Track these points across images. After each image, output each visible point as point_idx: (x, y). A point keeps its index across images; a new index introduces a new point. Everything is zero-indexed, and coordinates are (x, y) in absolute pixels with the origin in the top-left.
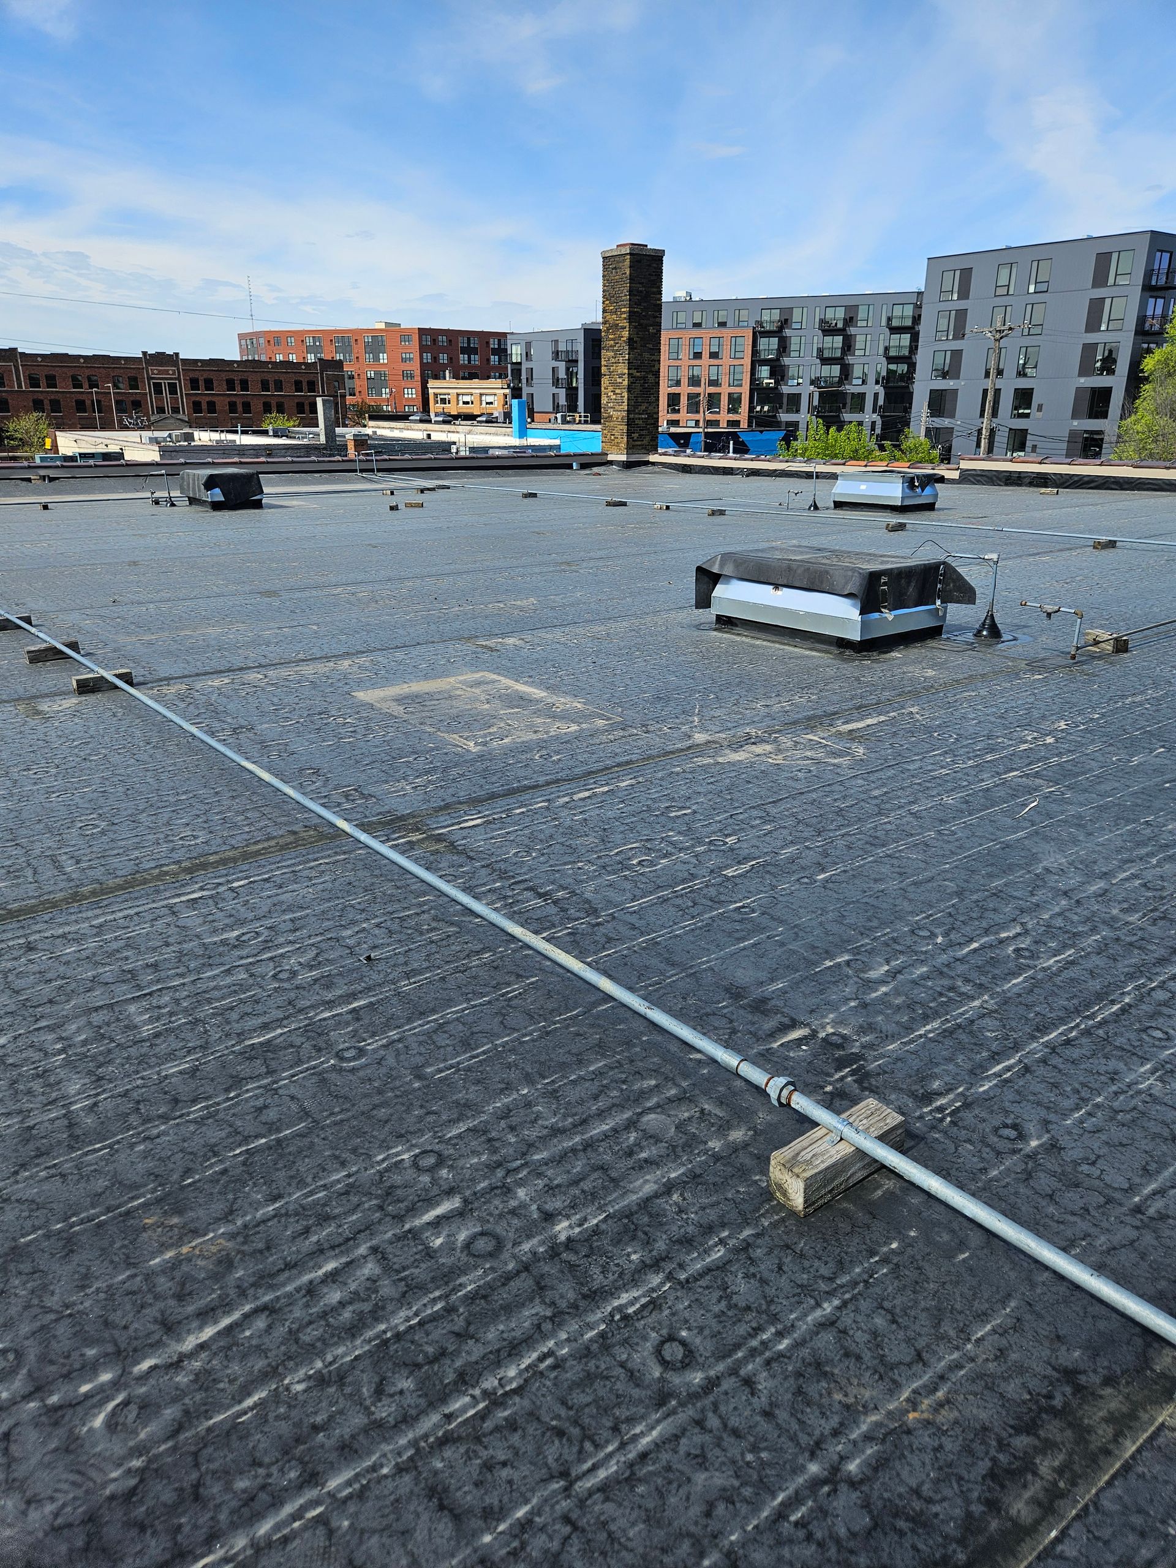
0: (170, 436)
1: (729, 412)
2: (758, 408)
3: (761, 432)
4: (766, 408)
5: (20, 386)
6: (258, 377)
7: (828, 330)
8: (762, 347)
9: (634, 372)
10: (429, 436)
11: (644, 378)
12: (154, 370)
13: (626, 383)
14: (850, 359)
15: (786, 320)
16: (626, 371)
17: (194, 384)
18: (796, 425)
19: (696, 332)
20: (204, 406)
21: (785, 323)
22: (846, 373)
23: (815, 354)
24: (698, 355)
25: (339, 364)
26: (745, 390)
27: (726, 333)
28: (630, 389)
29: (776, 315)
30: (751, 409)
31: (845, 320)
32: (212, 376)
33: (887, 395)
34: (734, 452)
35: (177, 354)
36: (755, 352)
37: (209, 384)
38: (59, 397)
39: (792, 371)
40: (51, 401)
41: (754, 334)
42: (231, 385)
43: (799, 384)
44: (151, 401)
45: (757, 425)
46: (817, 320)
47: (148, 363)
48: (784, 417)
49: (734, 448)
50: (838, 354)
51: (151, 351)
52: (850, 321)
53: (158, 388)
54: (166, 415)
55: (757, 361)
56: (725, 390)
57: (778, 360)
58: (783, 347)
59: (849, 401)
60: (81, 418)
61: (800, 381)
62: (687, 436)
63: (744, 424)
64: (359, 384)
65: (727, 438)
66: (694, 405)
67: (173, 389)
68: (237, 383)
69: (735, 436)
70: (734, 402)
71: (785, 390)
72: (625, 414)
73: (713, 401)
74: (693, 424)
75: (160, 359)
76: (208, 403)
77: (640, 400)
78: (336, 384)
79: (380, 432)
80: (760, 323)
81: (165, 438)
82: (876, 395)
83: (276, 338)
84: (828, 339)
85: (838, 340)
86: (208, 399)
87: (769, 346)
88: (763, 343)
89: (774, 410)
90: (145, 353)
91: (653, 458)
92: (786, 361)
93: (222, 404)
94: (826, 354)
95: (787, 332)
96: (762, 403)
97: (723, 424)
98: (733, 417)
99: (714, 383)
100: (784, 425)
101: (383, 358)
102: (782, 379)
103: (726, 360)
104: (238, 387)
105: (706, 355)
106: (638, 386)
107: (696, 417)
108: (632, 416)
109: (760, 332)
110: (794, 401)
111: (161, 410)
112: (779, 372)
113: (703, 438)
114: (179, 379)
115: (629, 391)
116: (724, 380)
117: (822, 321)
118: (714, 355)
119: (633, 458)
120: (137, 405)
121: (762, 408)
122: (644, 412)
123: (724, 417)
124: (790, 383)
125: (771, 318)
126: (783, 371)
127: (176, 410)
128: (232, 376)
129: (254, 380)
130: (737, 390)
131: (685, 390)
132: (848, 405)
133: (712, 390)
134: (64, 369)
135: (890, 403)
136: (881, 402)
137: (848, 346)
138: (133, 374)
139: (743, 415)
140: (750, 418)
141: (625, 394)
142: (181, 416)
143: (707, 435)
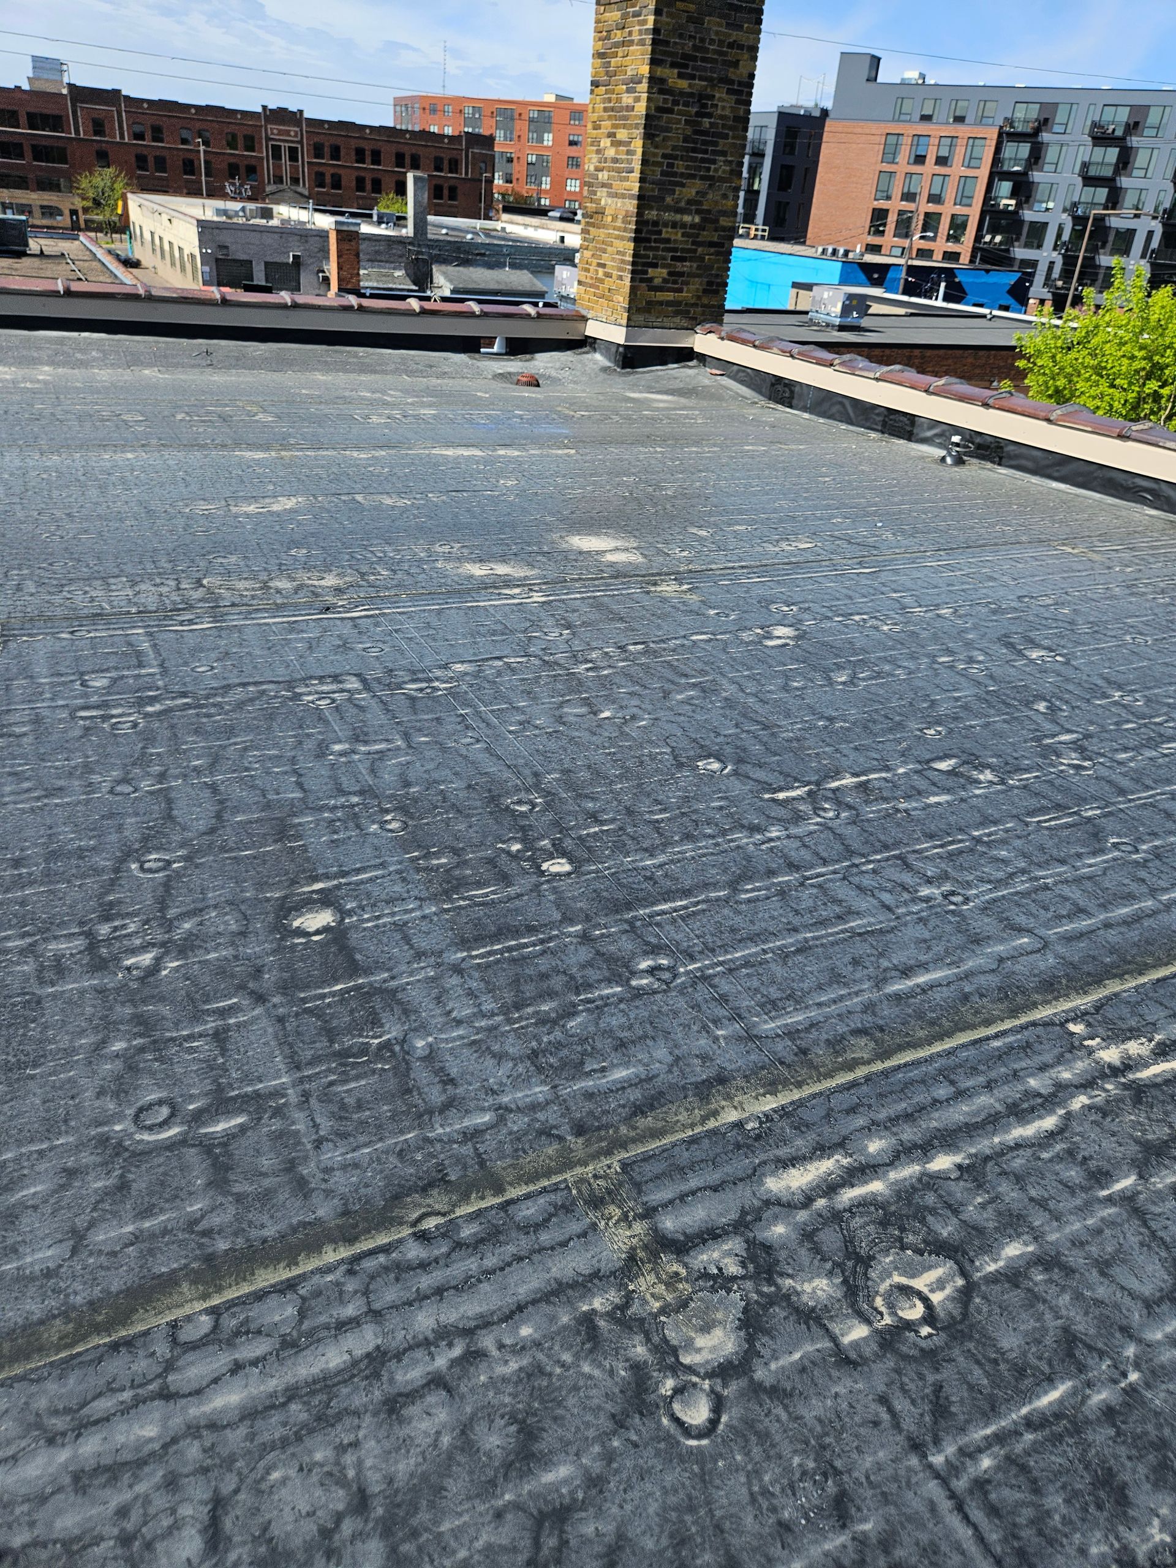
0: (243, 209)
1: (948, 240)
2: (988, 238)
3: (987, 271)
4: (998, 239)
5: (122, 136)
6: (393, 149)
7: (1101, 137)
8: (1007, 155)
9: (670, 75)
10: (562, 239)
11: (702, 98)
12: (273, 129)
13: (641, 108)
14: (1124, 182)
15: (1046, 120)
16: (645, 70)
17: (318, 151)
18: (1034, 264)
19: (923, 128)
20: (328, 179)
21: (1044, 123)
22: (1114, 199)
23: (1077, 169)
24: (920, 159)
25: (489, 141)
26: (974, 213)
27: (963, 131)
28: (652, 128)
29: (1034, 112)
30: (978, 238)
31: (1127, 125)
32: (339, 141)
33: (1165, 235)
34: (945, 299)
35: (301, 112)
36: (997, 160)
37: (336, 153)
38: (165, 153)
39: (1041, 192)
40: (156, 157)
41: (1000, 135)
42: (360, 155)
43: (1047, 209)
44: (267, 167)
45: (984, 260)
46: (1089, 123)
47: (268, 120)
48: (1020, 253)
49: (945, 294)
50: (1108, 172)
51: (272, 106)
52: (1133, 127)
53: (277, 150)
54: (284, 186)
55: (997, 173)
56: (948, 210)
57: (1024, 174)
58: (1036, 157)
59: (1111, 238)
60: (187, 181)
61: (1051, 205)
62: (884, 268)
63: (965, 259)
64: (519, 170)
65: (939, 276)
66: (904, 227)
67: (293, 154)
68: (368, 153)
69: (950, 273)
70: (958, 227)
71: (1029, 215)
72: (631, 205)
73: (931, 222)
74: (898, 252)
75: (281, 116)
76: (333, 175)
77: (680, 166)
78: (483, 165)
79: (510, 228)
80: (1010, 122)
81: (236, 212)
82: (1150, 234)
83: (433, 106)
84: (1099, 151)
85: (1112, 154)
86: (332, 171)
87: (1017, 153)
88: (1010, 150)
89: (1009, 242)
90: (264, 107)
91: (704, 342)
92: (1036, 176)
93: (348, 179)
94: (1093, 172)
95: (1045, 137)
96: (994, 231)
97: (937, 256)
98: (951, 247)
99: (934, 199)
100: (1017, 263)
101: (548, 139)
102: (1027, 201)
103: (957, 169)
104: (368, 159)
105: (931, 159)
106: (678, 126)
107: (906, 243)
108: (652, 214)
109: (1009, 134)
110: (1037, 232)
111: (279, 180)
112: (1023, 189)
113: (903, 275)
114: (301, 142)
115: (648, 136)
116: (950, 195)
117: (1094, 125)
118: (942, 161)
119: (650, 339)
120: (252, 170)
121: (993, 238)
122: (694, 206)
123: (941, 245)
124: (1036, 207)
125: (1025, 116)
126: (1030, 191)
127: (295, 181)
128: (363, 144)
129: (388, 152)
130: (964, 210)
131: (895, 205)
132: (1109, 245)
133: (932, 208)
134: (173, 120)
135: (1167, 246)
136: (1155, 244)
137: (1124, 162)
138: (249, 131)
139: (965, 247)
140: (975, 250)
141: (638, 145)
142: (300, 189)
143: (911, 270)
